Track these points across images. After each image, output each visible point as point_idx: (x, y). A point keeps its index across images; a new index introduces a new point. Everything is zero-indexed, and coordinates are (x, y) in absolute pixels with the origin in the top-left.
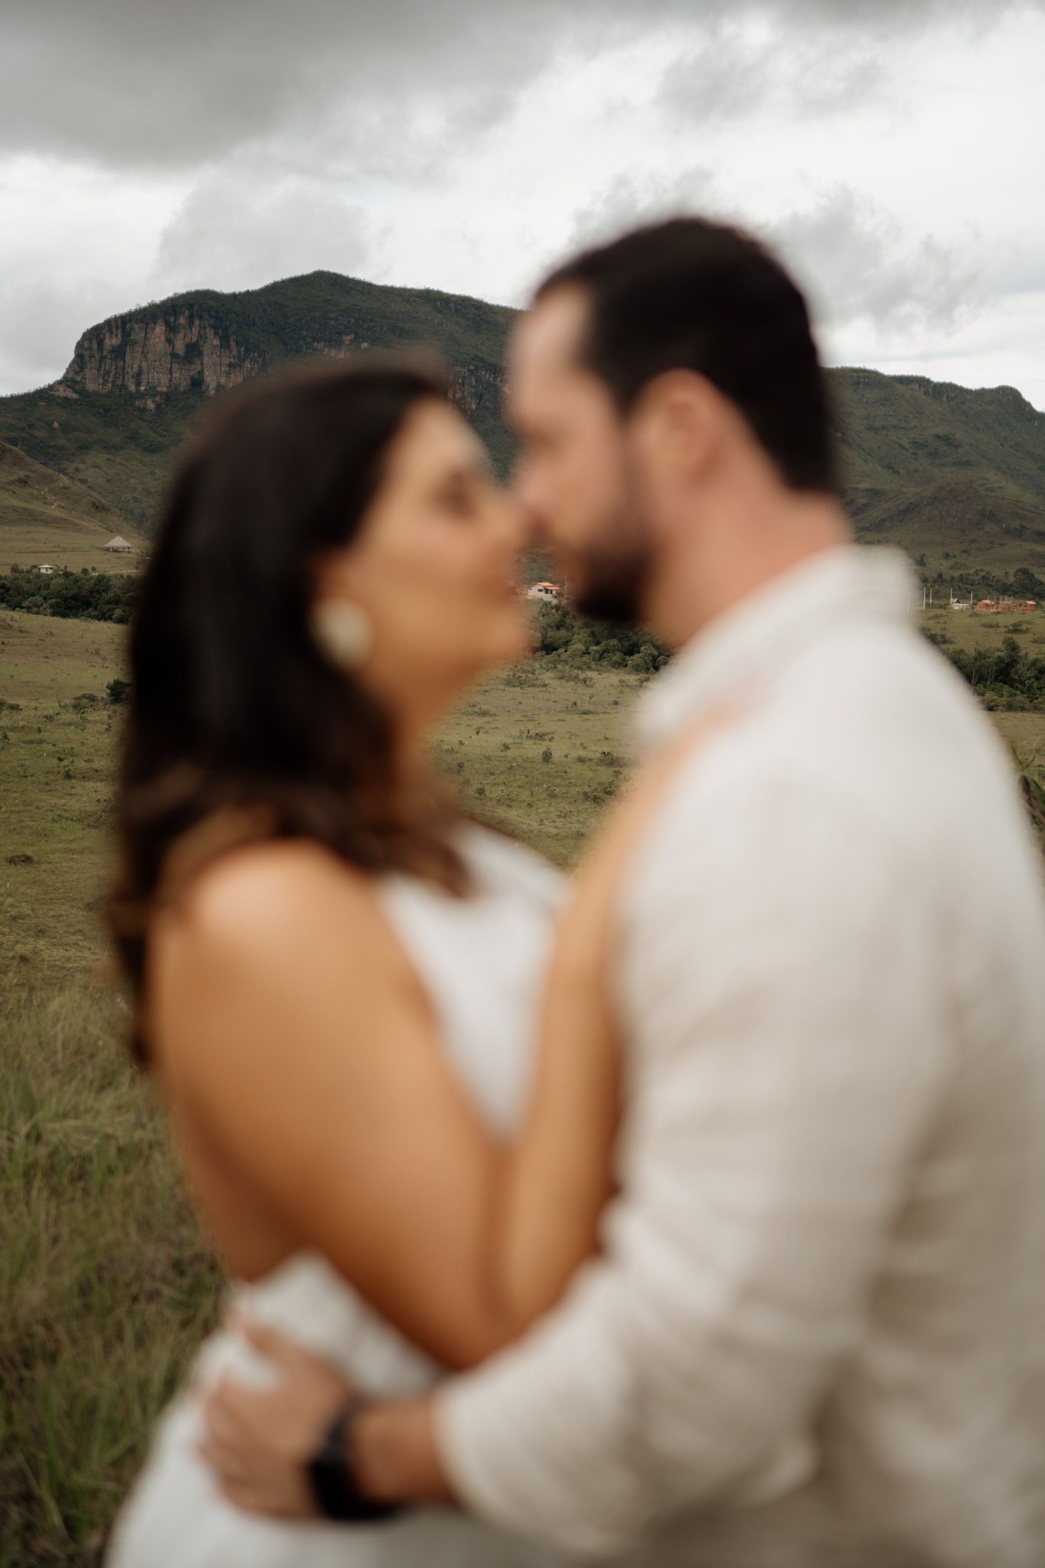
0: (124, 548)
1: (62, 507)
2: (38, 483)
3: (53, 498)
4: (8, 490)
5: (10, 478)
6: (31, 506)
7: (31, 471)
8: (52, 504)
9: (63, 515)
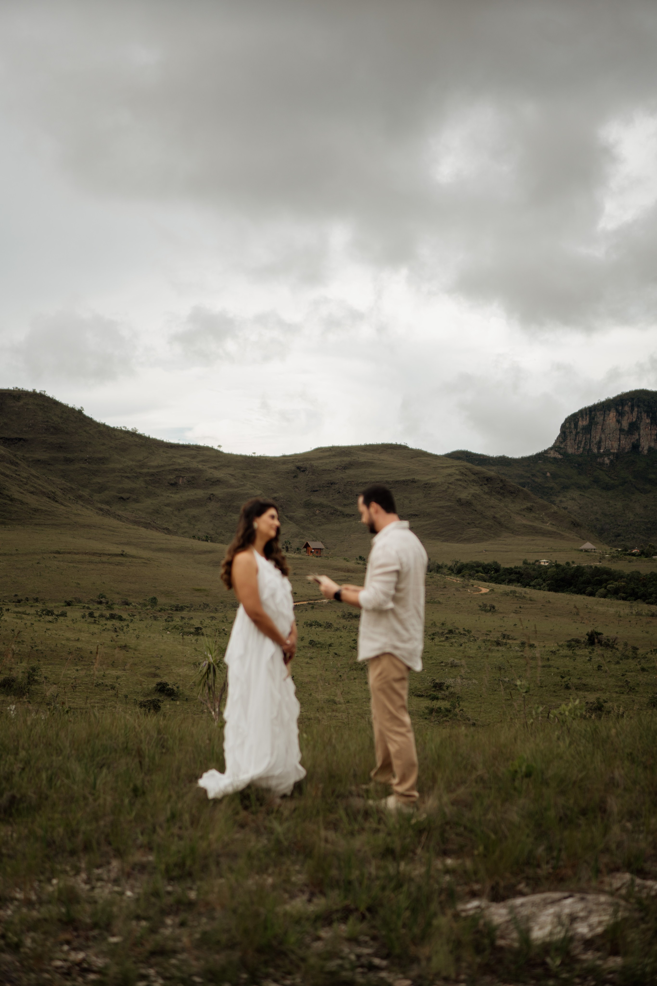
0: (592, 549)
1: (553, 525)
2: (539, 510)
3: (548, 519)
4: (520, 514)
5: (522, 507)
6: (535, 524)
7: (534, 502)
8: (547, 523)
9: (554, 529)
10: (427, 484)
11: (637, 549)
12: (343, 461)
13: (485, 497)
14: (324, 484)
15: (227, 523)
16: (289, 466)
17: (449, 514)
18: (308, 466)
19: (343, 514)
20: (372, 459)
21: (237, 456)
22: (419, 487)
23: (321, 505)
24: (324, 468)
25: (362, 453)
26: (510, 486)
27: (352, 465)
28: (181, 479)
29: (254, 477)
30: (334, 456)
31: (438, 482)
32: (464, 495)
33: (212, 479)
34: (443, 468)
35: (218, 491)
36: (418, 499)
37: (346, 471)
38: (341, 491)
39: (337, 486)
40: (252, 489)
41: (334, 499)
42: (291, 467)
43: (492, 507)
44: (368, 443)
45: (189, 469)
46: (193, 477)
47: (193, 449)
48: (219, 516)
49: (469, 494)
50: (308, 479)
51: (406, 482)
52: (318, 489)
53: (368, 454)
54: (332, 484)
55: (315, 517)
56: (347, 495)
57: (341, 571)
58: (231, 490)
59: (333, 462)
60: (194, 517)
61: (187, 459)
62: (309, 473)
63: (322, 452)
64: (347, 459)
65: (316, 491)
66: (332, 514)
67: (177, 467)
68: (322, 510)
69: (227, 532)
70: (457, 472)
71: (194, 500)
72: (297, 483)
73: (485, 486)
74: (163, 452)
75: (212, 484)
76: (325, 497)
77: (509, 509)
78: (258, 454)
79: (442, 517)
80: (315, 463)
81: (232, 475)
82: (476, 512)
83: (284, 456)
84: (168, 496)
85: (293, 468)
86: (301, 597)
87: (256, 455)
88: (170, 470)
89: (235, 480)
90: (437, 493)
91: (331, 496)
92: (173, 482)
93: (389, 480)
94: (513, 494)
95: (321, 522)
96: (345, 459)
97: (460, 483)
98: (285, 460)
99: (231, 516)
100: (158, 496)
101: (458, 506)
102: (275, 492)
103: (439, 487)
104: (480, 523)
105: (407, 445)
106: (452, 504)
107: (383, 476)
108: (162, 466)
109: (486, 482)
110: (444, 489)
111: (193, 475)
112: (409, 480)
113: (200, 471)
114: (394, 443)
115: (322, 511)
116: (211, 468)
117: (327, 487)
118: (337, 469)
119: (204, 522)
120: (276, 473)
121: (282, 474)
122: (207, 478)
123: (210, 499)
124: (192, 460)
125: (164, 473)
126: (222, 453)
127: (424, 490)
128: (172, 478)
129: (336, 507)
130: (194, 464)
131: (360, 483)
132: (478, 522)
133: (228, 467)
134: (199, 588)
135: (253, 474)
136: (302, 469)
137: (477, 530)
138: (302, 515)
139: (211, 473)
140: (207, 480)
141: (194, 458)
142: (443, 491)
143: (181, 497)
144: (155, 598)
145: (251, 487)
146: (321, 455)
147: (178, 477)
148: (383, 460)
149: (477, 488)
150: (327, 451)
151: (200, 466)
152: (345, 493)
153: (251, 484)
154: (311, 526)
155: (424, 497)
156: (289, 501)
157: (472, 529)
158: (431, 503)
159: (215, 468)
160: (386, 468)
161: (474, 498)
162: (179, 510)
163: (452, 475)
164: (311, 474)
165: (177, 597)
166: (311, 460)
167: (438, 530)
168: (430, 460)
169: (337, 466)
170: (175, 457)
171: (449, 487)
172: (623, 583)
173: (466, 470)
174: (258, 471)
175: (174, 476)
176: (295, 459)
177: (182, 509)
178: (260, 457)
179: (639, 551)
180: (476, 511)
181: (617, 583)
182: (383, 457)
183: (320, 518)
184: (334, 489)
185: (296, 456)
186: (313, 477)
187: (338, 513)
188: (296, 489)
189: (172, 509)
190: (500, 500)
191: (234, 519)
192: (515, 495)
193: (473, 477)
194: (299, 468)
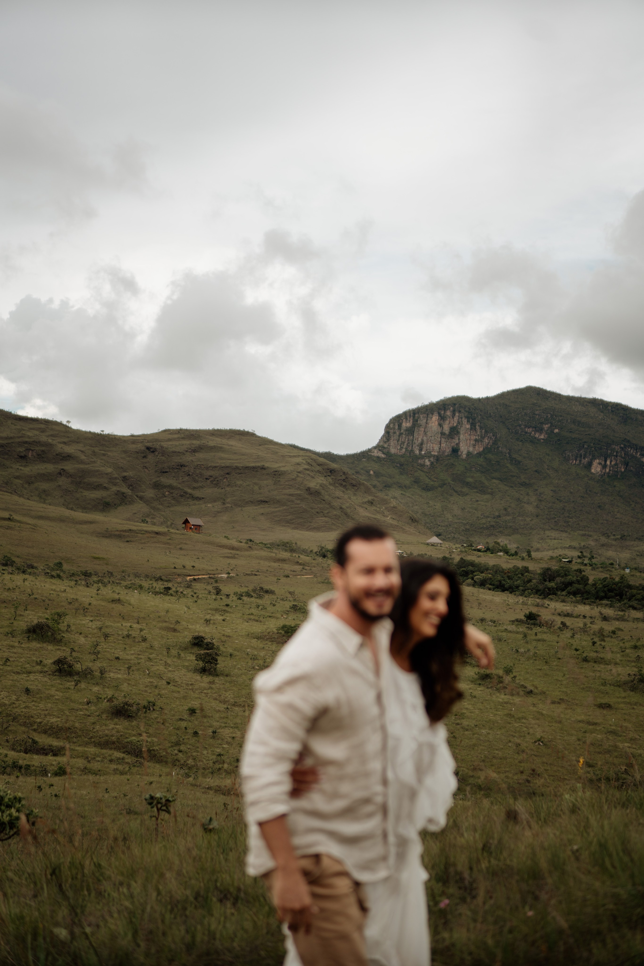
0: (438, 543)
1: (393, 519)
2: (379, 504)
3: (388, 513)
4: (362, 507)
5: (363, 500)
6: (376, 517)
7: (375, 496)
8: (387, 517)
9: (395, 523)
10: (276, 472)
11: (482, 545)
12: (193, 444)
13: (331, 487)
14: (174, 465)
15: (77, 499)
16: (138, 446)
17: (299, 502)
18: (158, 447)
19: (193, 497)
20: (221, 444)
21: (86, 432)
22: (268, 474)
23: (170, 487)
24: (174, 449)
25: (211, 438)
26: (352, 479)
27: (201, 448)
28: (31, 452)
29: (104, 455)
30: (183, 438)
31: (287, 470)
32: (313, 484)
33: (62, 454)
34: (290, 456)
35: (69, 467)
36: (267, 486)
37: (196, 454)
38: (191, 474)
39: (187, 469)
40: (103, 466)
41: (183, 482)
42: (140, 447)
43: (338, 498)
44: (216, 428)
45: (39, 442)
46: (43, 451)
47: (42, 423)
48: (70, 491)
49: (317, 484)
50: (158, 460)
51: (256, 468)
52: (168, 470)
53: (217, 439)
54: (181, 466)
55: (165, 499)
56: (197, 478)
57: (226, 548)
58: (82, 466)
59: (183, 445)
60: (44, 491)
61: (37, 433)
62: (159, 454)
63: (170, 434)
64: (196, 443)
65: (166, 472)
66: (181, 496)
67: (27, 440)
68: (171, 491)
69: (78, 508)
70: (304, 462)
71: (44, 474)
72: (146, 463)
73: (329, 477)
74: (12, 423)
75: (62, 459)
76: (174, 478)
77: (352, 501)
78: (106, 432)
79: (292, 504)
80: (164, 444)
81: (82, 452)
82: (324, 502)
83: (132, 436)
84: (18, 469)
85: (143, 448)
86: (199, 570)
87: (104, 433)
88: (19, 442)
89: (85, 456)
90: (286, 481)
91: (181, 478)
92: (22, 455)
93: (239, 465)
94: (355, 487)
95: (170, 503)
96: (194, 442)
97: (308, 472)
98: (134, 439)
99: (81, 492)
100: (7, 468)
101: (307, 494)
102: (125, 471)
103: (289, 475)
104: (328, 513)
105: (255, 433)
106: (302, 492)
107: (233, 461)
108: (11, 438)
109: (329, 474)
110: (294, 477)
111: (43, 448)
112: (259, 467)
113: (51, 445)
114: (242, 429)
115: (172, 493)
116: (60, 443)
117: (177, 469)
118: (187, 451)
119: (55, 497)
120: (125, 452)
121: (131, 453)
122: (57, 452)
123: (60, 474)
124: (41, 434)
125: (13, 445)
126: (70, 428)
127: (274, 477)
128: (22, 450)
129: (185, 489)
130: (43, 438)
131: (210, 467)
132: (326, 512)
133: (77, 443)
134: (97, 556)
135: (103, 452)
136: (152, 450)
137: (326, 519)
138: (152, 495)
139: (61, 448)
140: (57, 455)
141: (43, 432)
142: (293, 479)
143: (32, 470)
144: (60, 563)
145: (101, 464)
146: (171, 436)
147: (28, 450)
148: (232, 446)
149: (323, 478)
150: (176, 433)
151: (50, 441)
152: (195, 476)
153: (101, 461)
154: (160, 507)
155: (274, 484)
156: (139, 481)
157: (321, 518)
158: (281, 490)
159: (65, 443)
160: (235, 453)
161: (321, 488)
162: (29, 483)
163: (300, 464)
164: (161, 454)
165: (78, 564)
166: (160, 441)
167: (287, 517)
168: (277, 449)
169: (187, 448)
170: (24, 430)
171: (298, 476)
172: (490, 576)
173: (311, 460)
174: (107, 449)
175: (24, 449)
176: (145, 439)
177: (32, 483)
178: (108, 434)
179: (484, 547)
180: (324, 500)
181: (483, 574)
182: (232, 442)
183: (170, 500)
184: (184, 472)
185: (144, 435)
186: (163, 458)
187: (188, 496)
188: (146, 470)
189: (21, 482)
190: (343, 492)
191: (85, 496)
192: (356, 488)
193: (318, 468)
194: (148, 448)
